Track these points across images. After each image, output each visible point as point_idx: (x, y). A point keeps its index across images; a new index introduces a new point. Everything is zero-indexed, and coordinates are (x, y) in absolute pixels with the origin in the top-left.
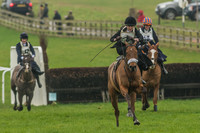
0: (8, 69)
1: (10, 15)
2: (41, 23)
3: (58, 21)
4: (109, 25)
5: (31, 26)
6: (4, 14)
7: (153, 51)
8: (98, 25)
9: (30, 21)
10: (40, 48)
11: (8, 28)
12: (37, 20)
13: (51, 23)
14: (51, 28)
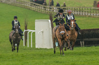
0: (34, 31)
1: (34, 5)
2: (50, 8)
3: (58, 7)
4: (84, 9)
5: (45, 10)
6: (32, 4)
7: (73, 22)
8: (78, 9)
9: (44, 7)
10: (50, 21)
11: (34, 11)
12: (48, 7)
13: (55, 8)
14: (55, 11)
